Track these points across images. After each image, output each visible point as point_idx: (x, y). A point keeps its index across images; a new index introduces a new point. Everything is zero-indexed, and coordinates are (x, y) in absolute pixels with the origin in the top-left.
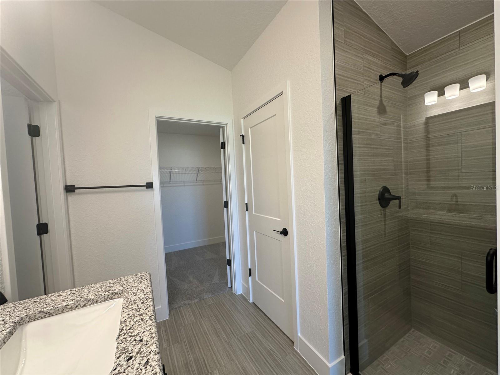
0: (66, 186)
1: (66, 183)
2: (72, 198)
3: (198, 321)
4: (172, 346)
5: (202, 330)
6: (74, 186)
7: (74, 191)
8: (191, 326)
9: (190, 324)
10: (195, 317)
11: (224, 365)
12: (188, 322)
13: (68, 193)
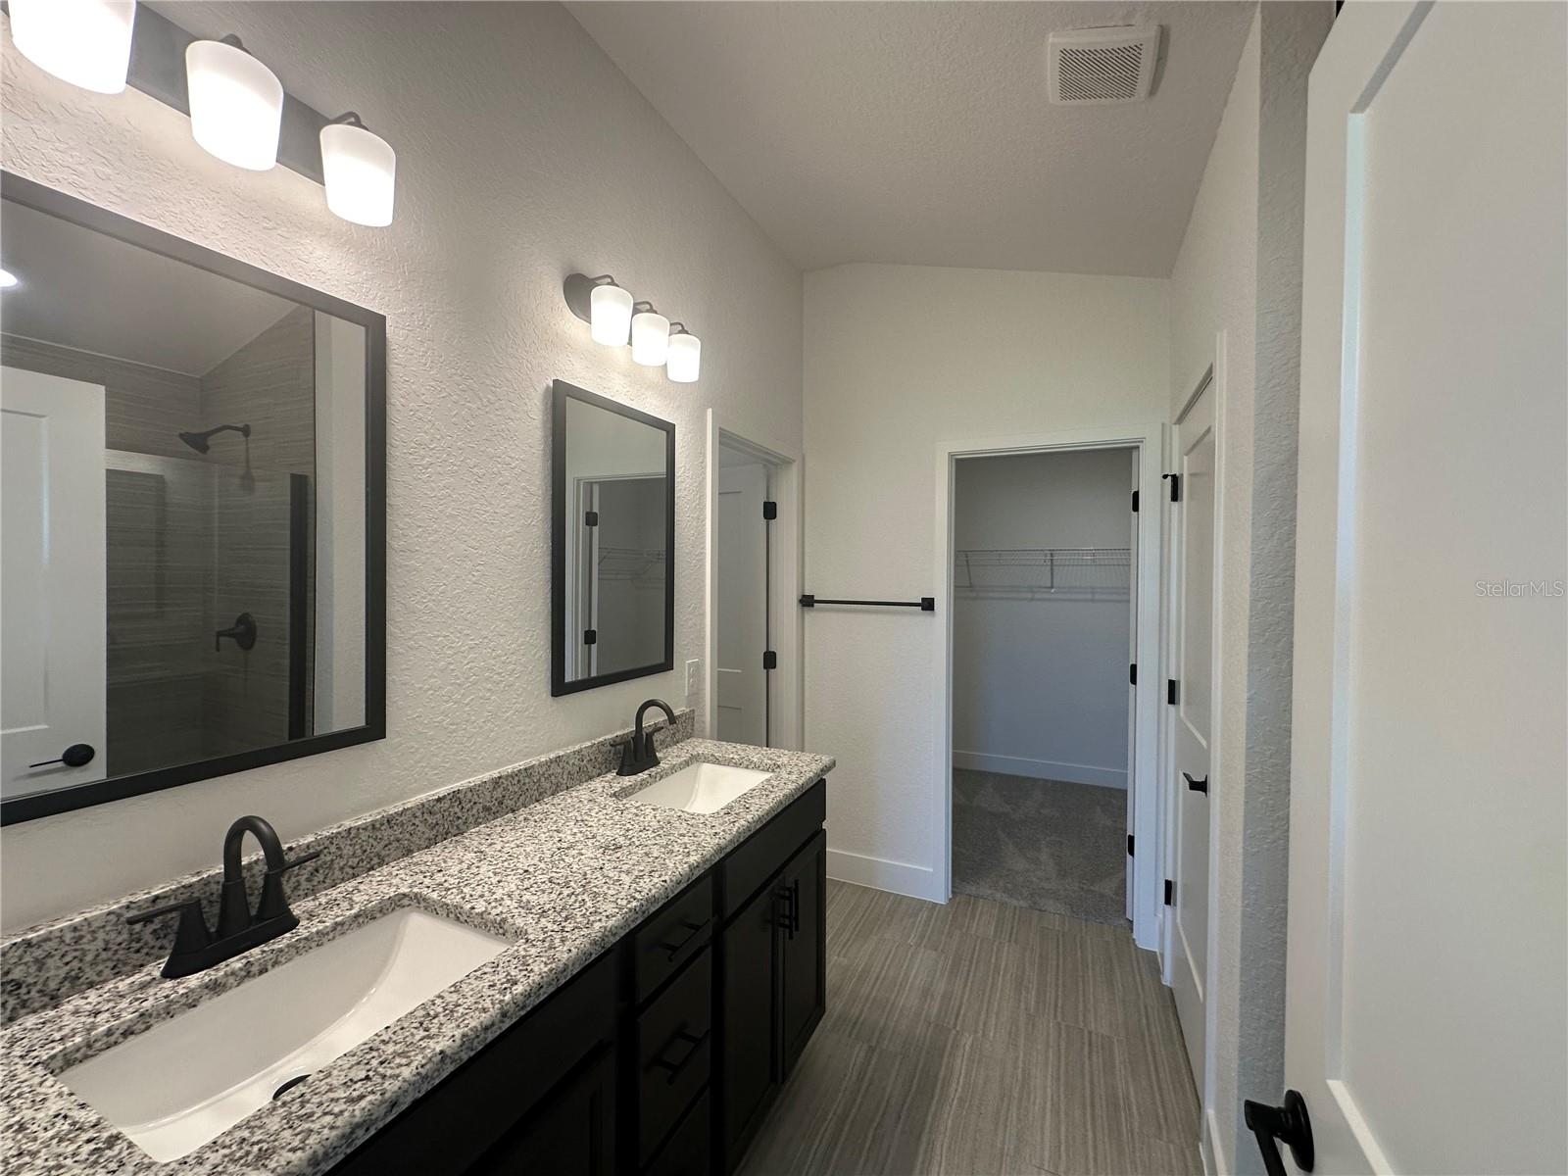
0: (804, 596)
1: (803, 590)
2: (811, 616)
3: (996, 943)
4: (923, 950)
5: (993, 960)
6: (813, 596)
7: (813, 606)
8: (976, 941)
9: (978, 937)
10: (996, 932)
11: (991, 1039)
12: (976, 932)
13: (806, 608)
